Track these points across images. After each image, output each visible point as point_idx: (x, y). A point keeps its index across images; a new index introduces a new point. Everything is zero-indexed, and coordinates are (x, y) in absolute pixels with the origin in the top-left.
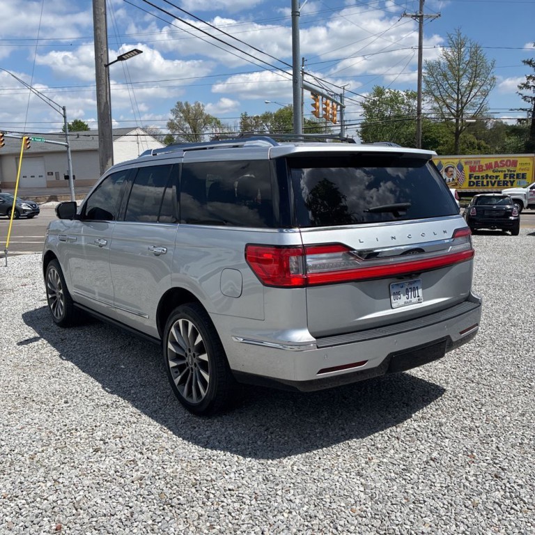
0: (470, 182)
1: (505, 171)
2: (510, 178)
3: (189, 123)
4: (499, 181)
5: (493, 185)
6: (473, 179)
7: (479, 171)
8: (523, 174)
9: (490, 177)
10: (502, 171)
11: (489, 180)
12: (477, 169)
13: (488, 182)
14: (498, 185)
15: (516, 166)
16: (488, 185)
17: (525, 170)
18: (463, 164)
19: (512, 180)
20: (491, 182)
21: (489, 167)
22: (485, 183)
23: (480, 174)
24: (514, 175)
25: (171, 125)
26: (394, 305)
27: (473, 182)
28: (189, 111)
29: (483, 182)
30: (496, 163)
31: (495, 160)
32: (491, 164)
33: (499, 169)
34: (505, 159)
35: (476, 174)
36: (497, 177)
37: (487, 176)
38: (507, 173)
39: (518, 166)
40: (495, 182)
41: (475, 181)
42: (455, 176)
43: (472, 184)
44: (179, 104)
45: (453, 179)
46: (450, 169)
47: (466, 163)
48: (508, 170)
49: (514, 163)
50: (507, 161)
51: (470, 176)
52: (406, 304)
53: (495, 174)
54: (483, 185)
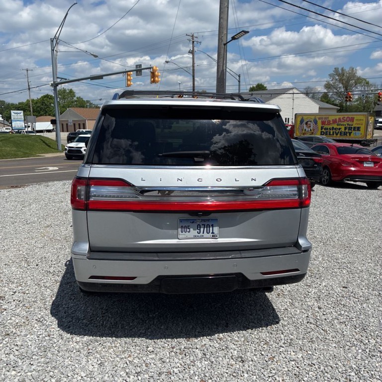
0: (321, 132)
1: (345, 125)
2: (349, 130)
3: (342, 83)
4: (341, 132)
5: (337, 134)
6: (323, 130)
7: (328, 124)
8: (358, 127)
9: (335, 129)
10: (343, 125)
11: (334, 131)
12: (326, 123)
13: (333, 132)
14: (341, 135)
15: (353, 121)
16: (333, 134)
17: (359, 124)
18: (318, 120)
19: (350, 131)
20: (336, 132)
21: (334, 121)
22: (331, 133)
23: (329, 127)
24: (352, 128)
25: (328, 86)
26: (180, 237)
27: (324, 132)
28: (343, 75)
29: (330, 132)
30: (340, 119)
31: (339, 117)
32: (336, 119)
33: (342, 123)
34: (346, 116)
35: (326, 126)
36: (340, 129)
37: (333, 128)
38: (346, 126)
39: (355, 122)
40: (338, 132)
41: (325, 131)
42: (312, 128)
43: (323, 133)
44: (336, 70)
45: (311, 130)
46: (309, 123)
47: (319, 119)
48: (348, 124)
49: (352, 120)
50: (347, 117)
51: (322, 128)
52: (195, 237)
53: (338, 127)
54: (330, 134)
